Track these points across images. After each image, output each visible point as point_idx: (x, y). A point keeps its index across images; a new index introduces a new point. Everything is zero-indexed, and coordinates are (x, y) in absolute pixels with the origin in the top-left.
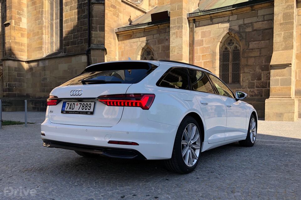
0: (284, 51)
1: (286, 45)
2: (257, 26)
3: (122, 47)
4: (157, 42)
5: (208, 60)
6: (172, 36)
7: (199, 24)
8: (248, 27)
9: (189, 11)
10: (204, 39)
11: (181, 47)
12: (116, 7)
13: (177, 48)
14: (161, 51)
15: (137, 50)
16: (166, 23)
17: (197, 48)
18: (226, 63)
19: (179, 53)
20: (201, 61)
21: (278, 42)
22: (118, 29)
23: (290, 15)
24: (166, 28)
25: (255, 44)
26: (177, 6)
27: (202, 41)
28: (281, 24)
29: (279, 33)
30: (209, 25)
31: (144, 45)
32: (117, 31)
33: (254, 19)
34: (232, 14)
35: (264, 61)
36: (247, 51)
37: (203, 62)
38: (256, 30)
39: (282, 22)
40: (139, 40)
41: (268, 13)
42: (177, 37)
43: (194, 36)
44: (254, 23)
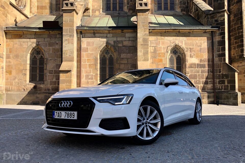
0: (144, 62)
1: (144, 58)
2: (126, 43)
3: (11, 45)
4: (48, 44)
5: (92, 63)
6: (65, 42)
7: (85, 36)
8: (120, 43)
9: (77, 25)
10: (89, 47)
11: (72, 51)
12: (5, 8)
13: (69, 51)
14: (51, 52)
15: (27, 49)
16: (57, 31)
17: (83, 54)
18: (104, 66)
19: (70, 56)
20: (86, 63)
21: (140, 55)
22: (6, 28)
23: (146, 40)
24: (57, 34)
25: (125, 55)
26: (70, 19)
27: (88, 48)
28: (142, 45)
29: (140, 50)
30: (92, 37)
31: (34, 45)
32: (6, 30)
33: (123, 39)
34: (109, 33)
35: (130, 67)
36: (119, 59)
37: (88, 64)
38: (124, 46)
39: (142, 43)
40: (30, 41)
41: (132, 36)
42: (69, 43)
43: (81, 44)
44: (124, 41)
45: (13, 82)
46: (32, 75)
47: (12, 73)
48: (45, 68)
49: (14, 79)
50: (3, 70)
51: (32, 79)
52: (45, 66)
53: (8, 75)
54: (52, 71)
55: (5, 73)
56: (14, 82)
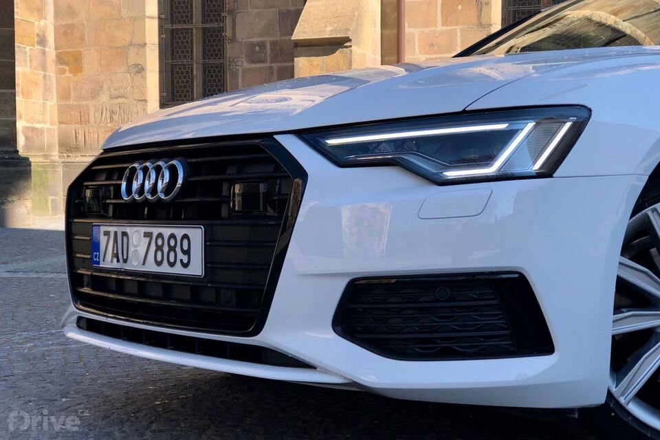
45: (88, 106)
46: (172, 71)
47: (86, 63)
48: (228, 34)
49: (94, 95)
50: (44, 53)
51: (173, 93)
52: (228, 21)
53: (67, 74)
54: (262, 45)
55: (54, 65)
56: (92, 110)
